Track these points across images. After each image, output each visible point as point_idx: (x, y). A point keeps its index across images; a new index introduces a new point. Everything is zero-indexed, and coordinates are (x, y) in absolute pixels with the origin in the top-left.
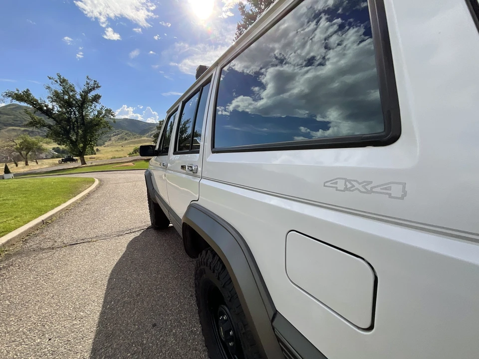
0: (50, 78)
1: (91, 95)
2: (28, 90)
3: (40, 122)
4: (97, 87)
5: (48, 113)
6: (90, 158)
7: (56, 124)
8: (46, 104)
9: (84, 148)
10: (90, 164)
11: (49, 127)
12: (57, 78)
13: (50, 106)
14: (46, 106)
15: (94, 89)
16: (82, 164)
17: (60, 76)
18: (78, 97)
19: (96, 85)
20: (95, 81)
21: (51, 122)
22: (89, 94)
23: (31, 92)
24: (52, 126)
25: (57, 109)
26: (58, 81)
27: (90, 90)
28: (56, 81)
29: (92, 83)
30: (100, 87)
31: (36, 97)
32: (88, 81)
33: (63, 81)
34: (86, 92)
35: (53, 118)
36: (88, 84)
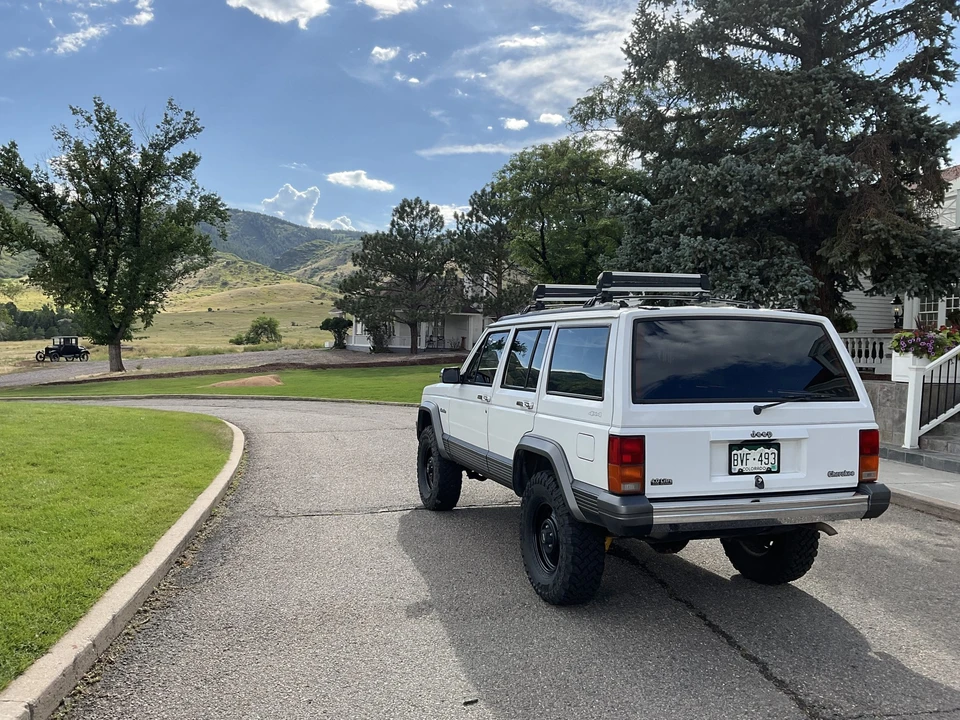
0: (75, 112)
1: (171, 156)
3: (21, 234)
4: (191, 131)
5: (49, 207)
8: (50, 182)
9: (127, 318)
10: (134, 372)
11: (42, 248)
12: (91, 110)
13: (59, 190)
14: (49, 188)
15: (182, 136)
16: (112, 370)
17: (99, 106)
18: (136, 159)
19: (190, 126)
20: (188, 114)
21: (52, 234)
22: (165, 153)
23: (19, 150)
24: (50, 246)
26: (94, 118)
27: (172, 141)
28: (89, 119)
29: (179, 119)
30: (199, 130)
31: (29, 165)
32: (170, 112)
33: (106, 118)
34: (160, 147)
35: (58, 224)
36: (167, 122)
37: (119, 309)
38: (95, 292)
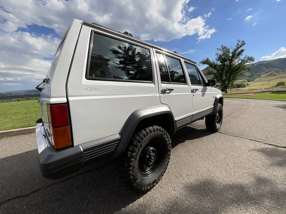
1: (239, 50)
2: (208, 58)
3: (211, 72)
4: (243, 45)
5: (215, 67)
6: (236, 90)
7: (217, 73)
8: (214, 63)
9: (228, 84)
10: (229, 93)
11: (214, 74)
13: (216, 64)
15: (241, 46)
16: (225, 93)
18: (231, 55)
20: (243, 41)
21: (215, 71)
23: (209, 59)
25: (219, 63)
26: (221, 49)
27: (239, 48)
29: (240, 43)
30: (245, 44)
31: (211, 61)
32: (238, 43)
34: (236, 50)
35: (216, 69)
36: (238, 45)
37: (227, 82)
38: (222, 80)
